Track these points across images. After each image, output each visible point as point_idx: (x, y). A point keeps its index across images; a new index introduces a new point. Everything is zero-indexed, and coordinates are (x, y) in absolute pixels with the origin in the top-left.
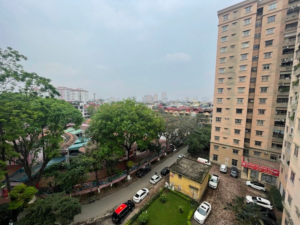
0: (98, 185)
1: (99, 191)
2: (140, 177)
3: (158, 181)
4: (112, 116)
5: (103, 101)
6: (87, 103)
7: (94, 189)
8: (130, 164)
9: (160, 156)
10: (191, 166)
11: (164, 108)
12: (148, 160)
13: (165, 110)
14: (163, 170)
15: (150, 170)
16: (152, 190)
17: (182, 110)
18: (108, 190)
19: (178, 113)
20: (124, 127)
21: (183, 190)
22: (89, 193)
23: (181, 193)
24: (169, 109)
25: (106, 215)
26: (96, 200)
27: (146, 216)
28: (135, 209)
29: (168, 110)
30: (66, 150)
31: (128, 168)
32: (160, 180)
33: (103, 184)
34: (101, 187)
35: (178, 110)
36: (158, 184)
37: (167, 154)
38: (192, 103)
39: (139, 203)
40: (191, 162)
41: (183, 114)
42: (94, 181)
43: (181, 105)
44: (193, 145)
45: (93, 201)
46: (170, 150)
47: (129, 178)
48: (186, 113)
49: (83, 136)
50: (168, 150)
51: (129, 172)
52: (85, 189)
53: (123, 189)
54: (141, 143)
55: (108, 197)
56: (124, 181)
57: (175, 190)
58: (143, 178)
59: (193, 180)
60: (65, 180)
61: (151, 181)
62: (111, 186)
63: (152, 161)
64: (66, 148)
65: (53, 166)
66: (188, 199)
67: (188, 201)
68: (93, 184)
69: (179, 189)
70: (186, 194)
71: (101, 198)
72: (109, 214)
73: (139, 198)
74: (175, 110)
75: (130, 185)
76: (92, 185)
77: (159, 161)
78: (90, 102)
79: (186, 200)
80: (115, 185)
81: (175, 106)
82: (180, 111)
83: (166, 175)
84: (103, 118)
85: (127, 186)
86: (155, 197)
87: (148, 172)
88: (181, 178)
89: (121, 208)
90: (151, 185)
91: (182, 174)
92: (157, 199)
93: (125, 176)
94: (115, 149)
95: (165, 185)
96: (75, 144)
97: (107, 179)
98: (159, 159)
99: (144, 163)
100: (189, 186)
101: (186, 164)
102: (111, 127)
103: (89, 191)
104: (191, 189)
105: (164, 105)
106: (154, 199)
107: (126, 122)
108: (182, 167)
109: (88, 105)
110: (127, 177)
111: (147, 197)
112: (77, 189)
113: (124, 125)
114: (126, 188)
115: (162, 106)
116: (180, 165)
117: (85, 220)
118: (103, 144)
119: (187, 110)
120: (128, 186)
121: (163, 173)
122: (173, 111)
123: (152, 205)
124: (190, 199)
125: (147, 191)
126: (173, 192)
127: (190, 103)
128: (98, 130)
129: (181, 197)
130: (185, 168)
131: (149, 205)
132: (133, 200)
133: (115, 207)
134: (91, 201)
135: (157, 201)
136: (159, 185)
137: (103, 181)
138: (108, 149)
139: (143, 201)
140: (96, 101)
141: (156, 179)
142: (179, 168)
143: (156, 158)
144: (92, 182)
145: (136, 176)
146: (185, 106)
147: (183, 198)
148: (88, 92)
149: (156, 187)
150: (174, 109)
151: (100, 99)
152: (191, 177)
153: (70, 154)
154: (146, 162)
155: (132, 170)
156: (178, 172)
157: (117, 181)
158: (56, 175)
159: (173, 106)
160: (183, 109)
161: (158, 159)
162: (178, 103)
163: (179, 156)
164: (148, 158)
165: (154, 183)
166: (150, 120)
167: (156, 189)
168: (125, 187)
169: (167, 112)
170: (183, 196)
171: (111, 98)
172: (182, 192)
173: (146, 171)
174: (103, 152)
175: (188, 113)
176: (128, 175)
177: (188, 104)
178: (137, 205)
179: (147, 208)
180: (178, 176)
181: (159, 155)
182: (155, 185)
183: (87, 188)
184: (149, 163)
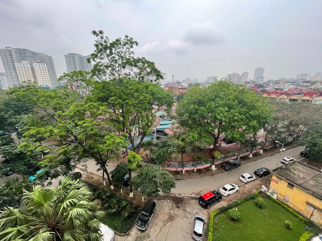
0: (183, 166)
1: (184, 173)
2: (227, 171)
3: (251, 181)
4: (205, 100)
5: (180, 83)
6: (166, 86)
7: (179, 169)
8: (217, 154)
9: (253, 152)
10: (313, 177)
11: (261, 91)
12: (236, 154)
13: (263, 94)
14: (258, 170)
15: (239, 165)
16: (242, 188)
17: (296, 94)
18: (192, 173)
19: (286, 98)
20: (219, 114)
21: (291, 203)
22: (175, 171)
23: (288, 206)
24: (271, 92)
25: (192, 196)
26: (182, 179)
27: (238, 214)
28: (222, 201)
29: (269, 93)
30: (154, 130)
31: (213, 158)
32: (253, 181)
33: (187, 167)
34: (186, 169)
35: (287, 94)
36: (250, 184)
37: (263, 151)
38: (313, 83)
39: (226, 196)
40: (312, 171)
41: (298, 100)
42: (179, 162)
43: (290, 87)
44: (316, 148)
45: (179, 179)
46: (269, 148)
47: (213, 167)
48: (304, 98)
49: (165, 118)
50: (266, 147)
51: (214, 162)
52: (171, 167)
53: (208, 177)
54: (237, 134)
55: (193, 180)
56: (208, 169)
57: (277, 199)
58: (229, 172)
59: (317, 197)
60: (158, 156)
61: (241, 178)
62: (195, 171)
63: (241, 155)
64: (154, 128)
65: (149, 142)
66: (301, 217)
67: (301, 220)
68: (178, 164)
69: (284, 199)
70: (297, 210)
71: (186, 179)
72: (195, 196)
73: (227, 192)
74: (281, 94)
75: (215, 176)
76: (177, 166)
77: (251, 158)
78: (168, 84)
79: (297, 217)
80: (199, 171)
81: (282, 87)
82: (291, 95)
83: (262, 177)
84: (194, 103)
85: (211, 175)
86: (248, 198)
87: (236, 168)
88: (292, 189)
89: (208, 195)
90: (240, 182)
91: (296, 184)
92: (250, 201)
93: (208, 165)
94: (205, 137)
95: (261, 188)
96: (160, 125)
97: (191, 163)
98: (251, 156)
99: (231, 156)
100: (306, 202)
101: (304, 172)
102: (203, 112)
103: (175, 170)
104: (308, 206)
105: (261, 86)
106: (246, 200)
107: (223, 109)
108: (295, 174)
109: (167, 88)
110: (211, 166)
111: (237, 194)
112: (165, 165)
113: (219, 112)
114: (210, 177)
115: (258, 88)
116: (290, 170)
117: (174, 193)
118: (192, 129)
119: (305, 95)
120: (213, 176)
121: (258, 173)
122: (278, 95)
123: (244, 204)
124: (304, 218)
125: (237, 188)
126: (274, 201)
127: (310, 82)
128: (188, 115)
129: (287, 210)
130: (300, 178)
131: (240, 204)
132: (219, 191)
133: (200, 192)
134: (177, 179)
135: (250, 203)
136: (253, 186)
137: (188, 164)
138: (198, 135)
139: (231, 196)
140: (174, 83)
141: (249, 178)
142: (290, 176)
143: (248, 153)
144: (178, 163)
145: (222, 169)
146: (299, 87)
147: (291, 212)
148: (166, 74)
149: (247, 186)
150: (280, 92)
151: (178, 81)
152: (313, 193)
153: (157, 133)
154: (234, 156)
155: (217, 161)
156: (287, 179)
157: (200, 167)
158: (151, 150)
159: (277, 87)
160: (297, 92)
161: (249, 155)
162: (286, 84)
163: (285, 158)
164: (237, 152)
165: (245, 182)
166: (253, 108)
167: (248, 189)
168: (210, 175)
169: (267, 96)
170: (291, 210)
171: (187, 79)
172: (290, 205)
173: (234, 166)
174: (193, 137)
175: (308, 98)
176: (213, 164)
177: (305, 84)
178: (225, 198)
179: (238, 206)
180: (287, 184)
181: (252, 150)
182: (247, 184)
183: (174, 166)
184: (238, 158)
